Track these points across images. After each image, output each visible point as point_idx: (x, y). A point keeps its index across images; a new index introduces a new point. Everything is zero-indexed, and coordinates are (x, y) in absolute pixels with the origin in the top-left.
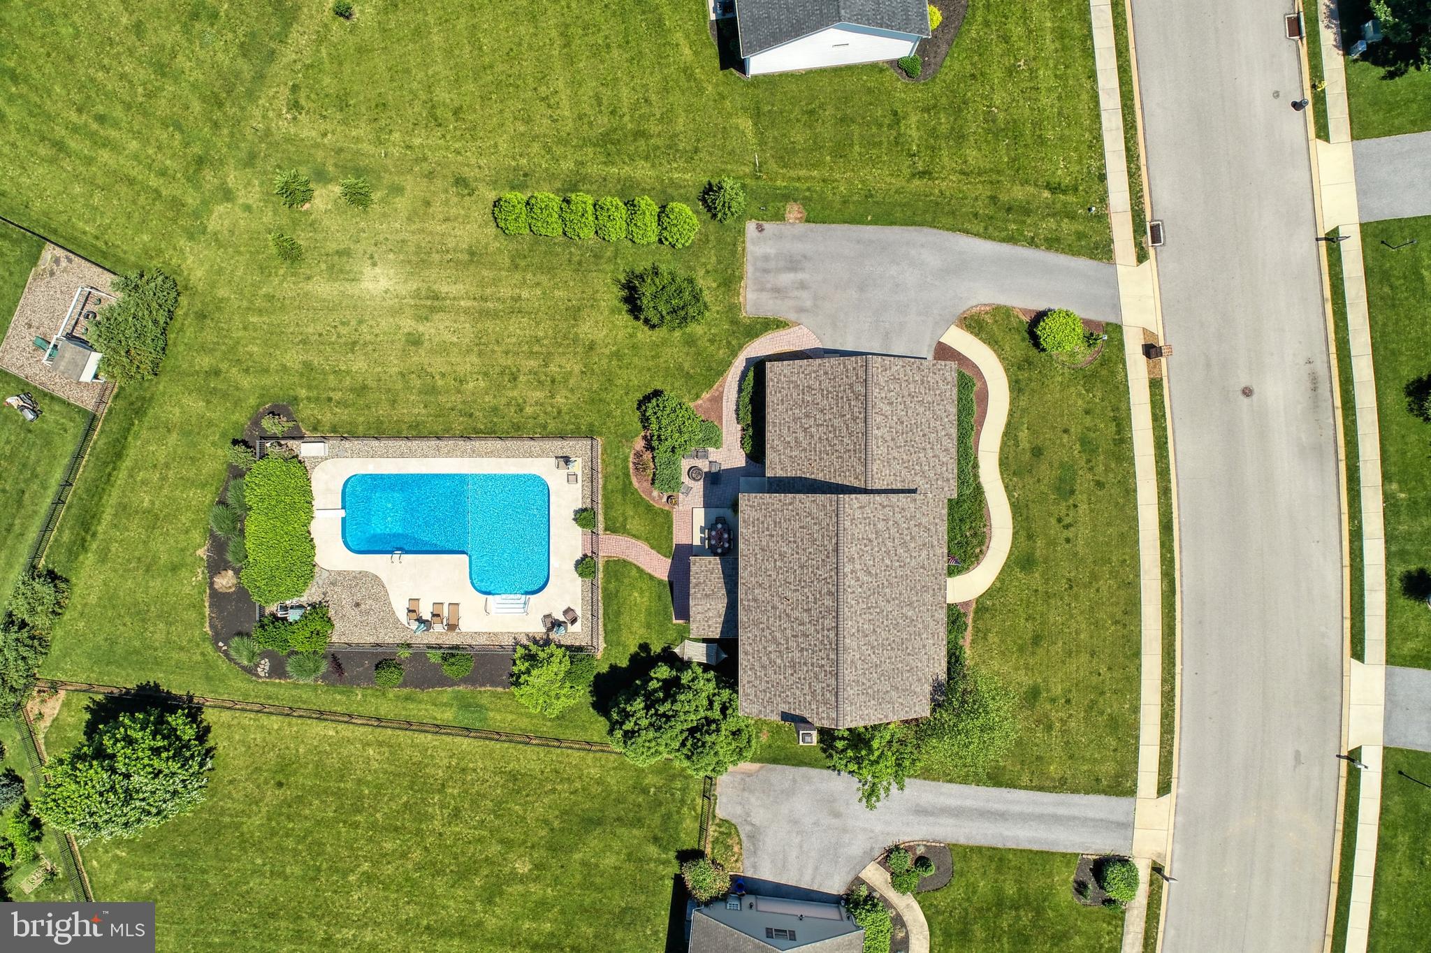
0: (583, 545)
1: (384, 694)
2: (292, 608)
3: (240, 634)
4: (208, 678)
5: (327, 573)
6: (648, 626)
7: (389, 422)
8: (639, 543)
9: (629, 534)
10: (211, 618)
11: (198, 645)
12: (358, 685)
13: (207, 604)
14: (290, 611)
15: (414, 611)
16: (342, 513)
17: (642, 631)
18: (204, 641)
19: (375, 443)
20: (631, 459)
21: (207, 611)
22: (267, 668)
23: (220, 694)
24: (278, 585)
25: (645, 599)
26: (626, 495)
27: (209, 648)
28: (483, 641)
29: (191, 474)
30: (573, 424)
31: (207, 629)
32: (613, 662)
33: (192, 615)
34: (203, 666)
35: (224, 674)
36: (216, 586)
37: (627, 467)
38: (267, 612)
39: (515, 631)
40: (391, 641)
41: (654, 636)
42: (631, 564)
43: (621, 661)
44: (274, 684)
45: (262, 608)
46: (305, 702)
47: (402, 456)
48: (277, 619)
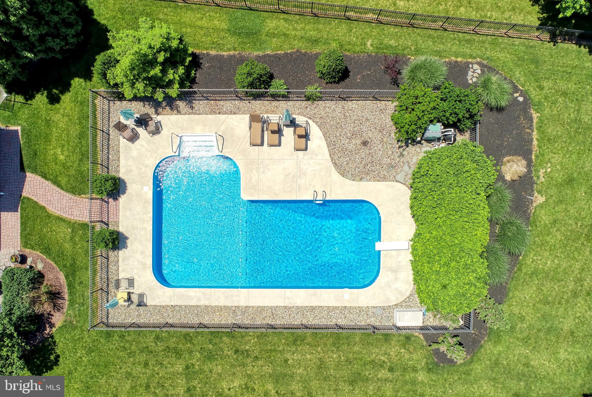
0: (117, 209)
1: (342, 46)
2: (439, 139)
3: (500, 109)
4: (536, 61)
5: (398, 177)
6: (48, 123)
7: (325, 345)
8: (58, 213)
9: (69, 222)
10: (531, 127)
11: (546, 98)
12: (369, 56)
13: (535, 142)
14: (439, 135)
15: (300, 137)
16: (378, 246)
17: (56, 117)
18: (540, 103)
19: (342, 322)
20: (67, 303)
21: (535, 135)
22: (470, 73)
23: (524, 45)
24: (451, 165)
25: (52, 152)
26: (71, 265)
27: (534, 94)
28: (228, 105)
29: (548, 285)
30: (127, 341)
31: (535, 116)
32: (88, 83)
33: (551, 130)
34: (541, 75)
35: (518, 66)
36: (524, 162)
37: (71, 294)
38: (467, 135)
39: (193, 116)
40: (329, 103)
41: (43, 112)
42: (67, 191)
43: (80, 84)
44: (463, 56)
45: (473, 139)
46: (430, 36)
47: (313, 309)
48: (454, 126)
